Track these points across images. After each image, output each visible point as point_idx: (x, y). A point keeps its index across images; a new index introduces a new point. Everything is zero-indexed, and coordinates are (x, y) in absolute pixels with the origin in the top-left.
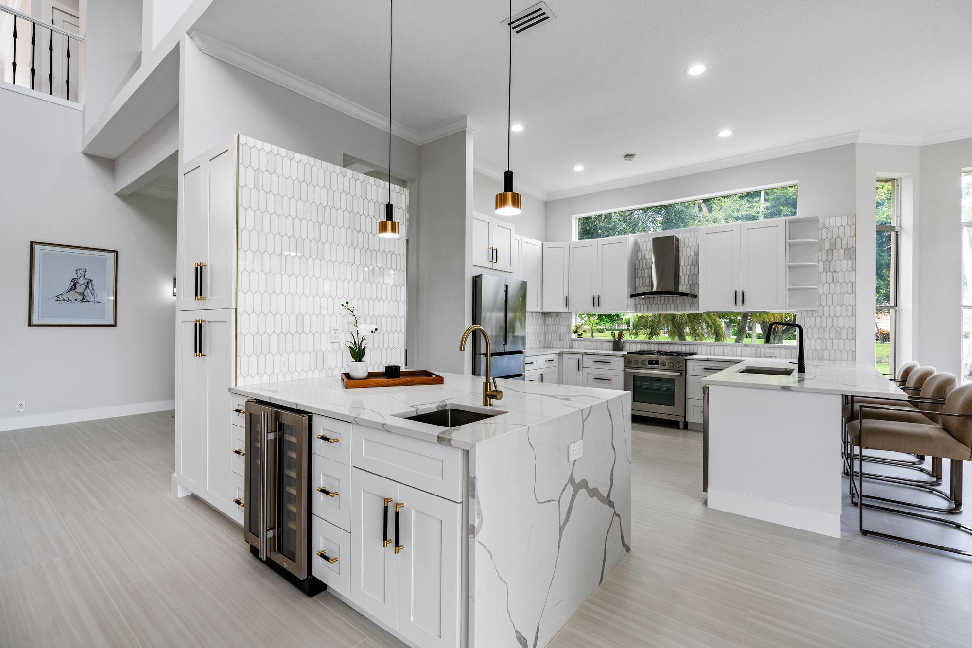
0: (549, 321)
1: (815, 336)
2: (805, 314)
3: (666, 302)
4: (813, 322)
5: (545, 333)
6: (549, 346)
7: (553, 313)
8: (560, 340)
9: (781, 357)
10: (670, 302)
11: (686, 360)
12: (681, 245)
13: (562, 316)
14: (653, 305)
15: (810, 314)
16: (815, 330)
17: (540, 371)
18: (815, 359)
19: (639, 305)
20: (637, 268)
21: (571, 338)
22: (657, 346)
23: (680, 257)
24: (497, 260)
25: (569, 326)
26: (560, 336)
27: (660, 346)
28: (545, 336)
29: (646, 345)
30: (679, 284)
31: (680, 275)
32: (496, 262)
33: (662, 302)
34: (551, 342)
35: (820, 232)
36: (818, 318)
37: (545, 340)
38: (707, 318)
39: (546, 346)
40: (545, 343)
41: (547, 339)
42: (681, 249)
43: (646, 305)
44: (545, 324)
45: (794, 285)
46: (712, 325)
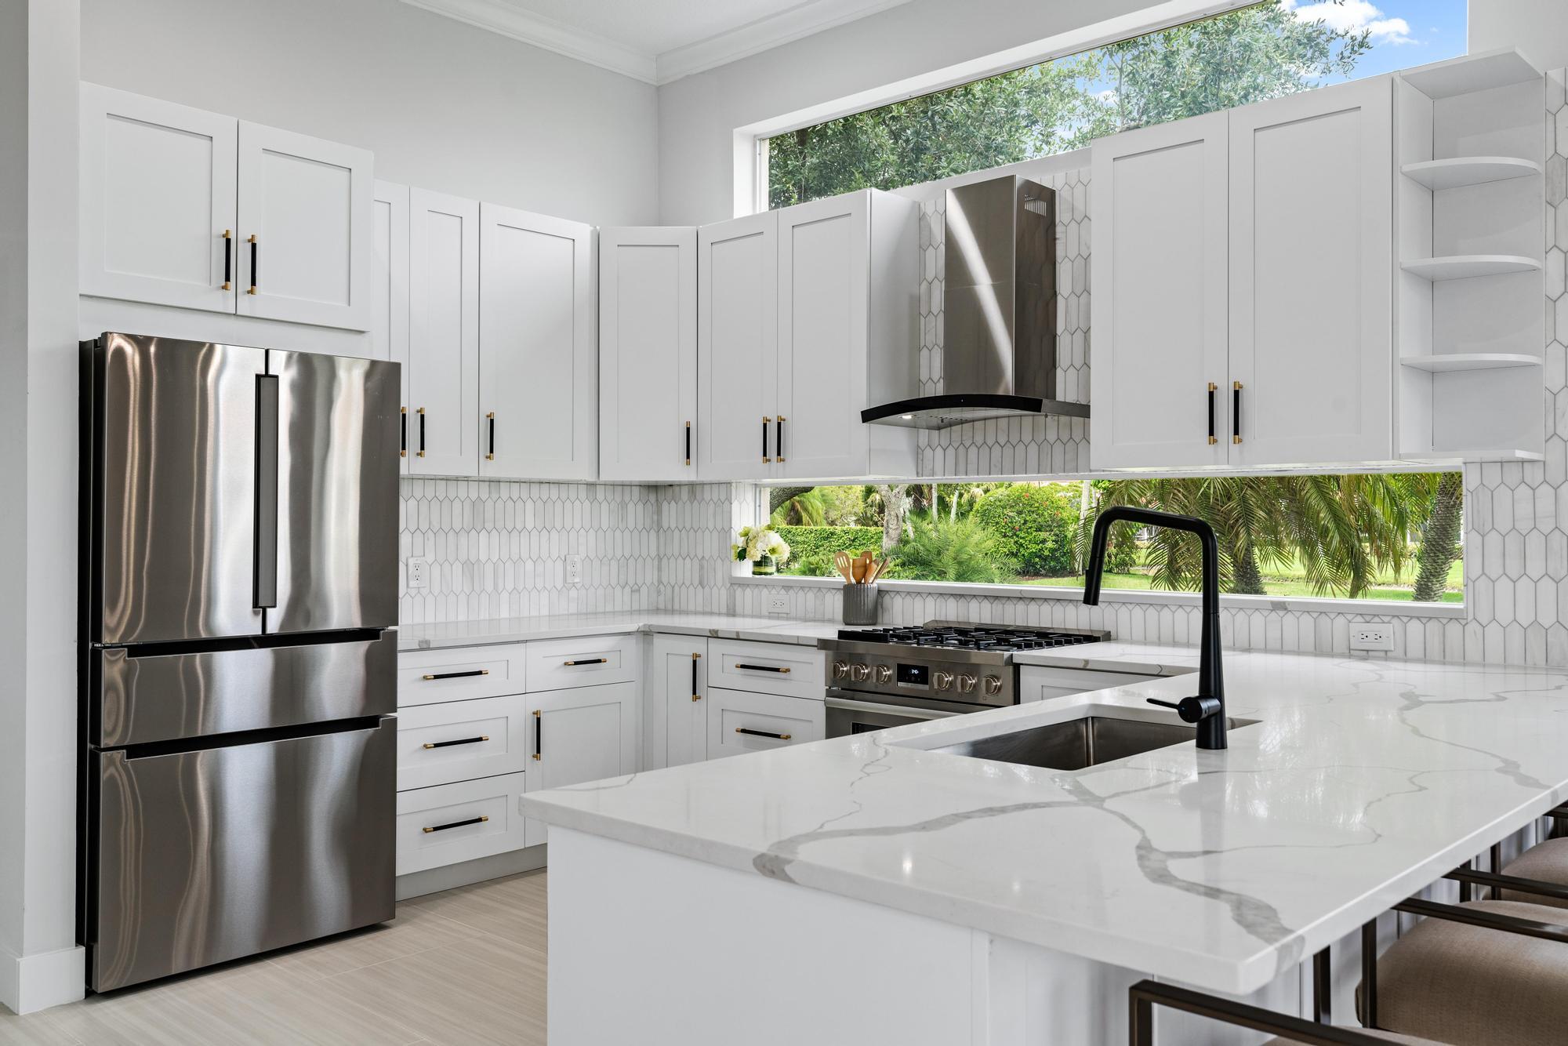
0: (671, 512)
1: (1535, 568)
2: (1493, 475)
3: (1014, 440)
4: (1524, 509)
5: (660, 560)
6: (670, 607)
7: (680, 485)
8: (701, 583)
9: (1405, 659)
10: (1027, 437)
11: (1017, 667)
12: (1062, 215)
13: (707, 496)
14: (973, 450)
15: (1513, 474)
16: (1535, 542)
17: (534, 703)
18: (1535, 667)
19: (928, 452)
20: (924, 311)
21: (731, 578)
22: (986, 604)
23: (1059, 259)
24: (253, 283)
25: (726, 531)
26: (701, 567)
27: (998, 606)
28: (660, 569)
29: (952, 603)
30: (1054, 367)
31: (1059, 332)
32: (251, 292)
33: (1002, 440)
34: (676, 588)
35: (1551, 127)
36: (1545, 491)
37: (660, 582)
38: (1314, 500)
39: (662, 606)
40: (659, 592)
41: (665, 580)
42: (1059, 229)
43: (951, 451)
44: (659, 526)
45: (1454, 351)
46: (1332, 526)
